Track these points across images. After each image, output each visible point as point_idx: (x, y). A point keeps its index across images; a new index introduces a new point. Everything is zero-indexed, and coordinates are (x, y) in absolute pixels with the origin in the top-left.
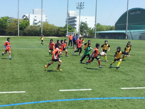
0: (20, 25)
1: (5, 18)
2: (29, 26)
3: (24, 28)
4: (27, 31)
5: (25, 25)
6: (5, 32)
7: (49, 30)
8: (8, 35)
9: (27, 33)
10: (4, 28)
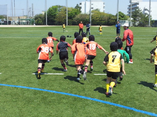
0: (69, 14)
1: (54, 7)
2: (79, 15)
3: (73, 17)
4: (76, 20)
5: (74, 14)
6: (55, 21)
7: (100, 18)
8: (58, 24)
9: (77, 22)
10: (53, 17)
